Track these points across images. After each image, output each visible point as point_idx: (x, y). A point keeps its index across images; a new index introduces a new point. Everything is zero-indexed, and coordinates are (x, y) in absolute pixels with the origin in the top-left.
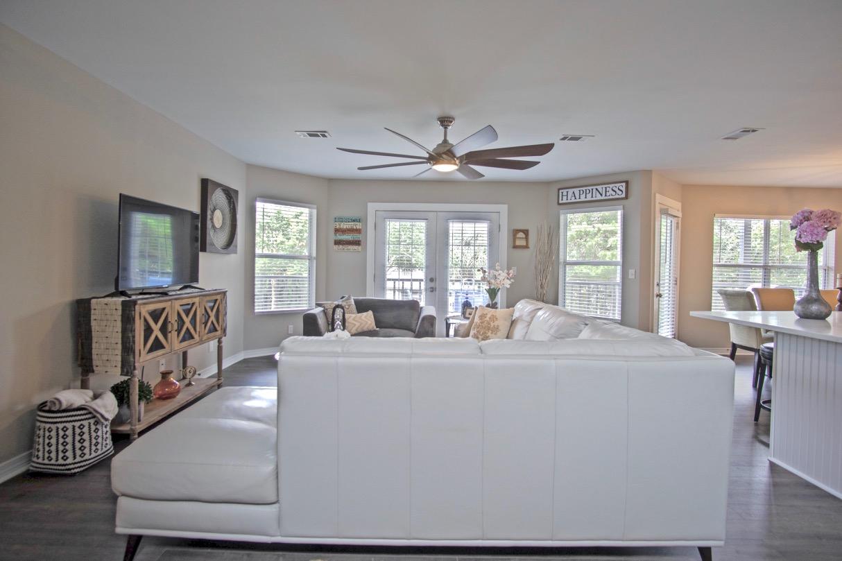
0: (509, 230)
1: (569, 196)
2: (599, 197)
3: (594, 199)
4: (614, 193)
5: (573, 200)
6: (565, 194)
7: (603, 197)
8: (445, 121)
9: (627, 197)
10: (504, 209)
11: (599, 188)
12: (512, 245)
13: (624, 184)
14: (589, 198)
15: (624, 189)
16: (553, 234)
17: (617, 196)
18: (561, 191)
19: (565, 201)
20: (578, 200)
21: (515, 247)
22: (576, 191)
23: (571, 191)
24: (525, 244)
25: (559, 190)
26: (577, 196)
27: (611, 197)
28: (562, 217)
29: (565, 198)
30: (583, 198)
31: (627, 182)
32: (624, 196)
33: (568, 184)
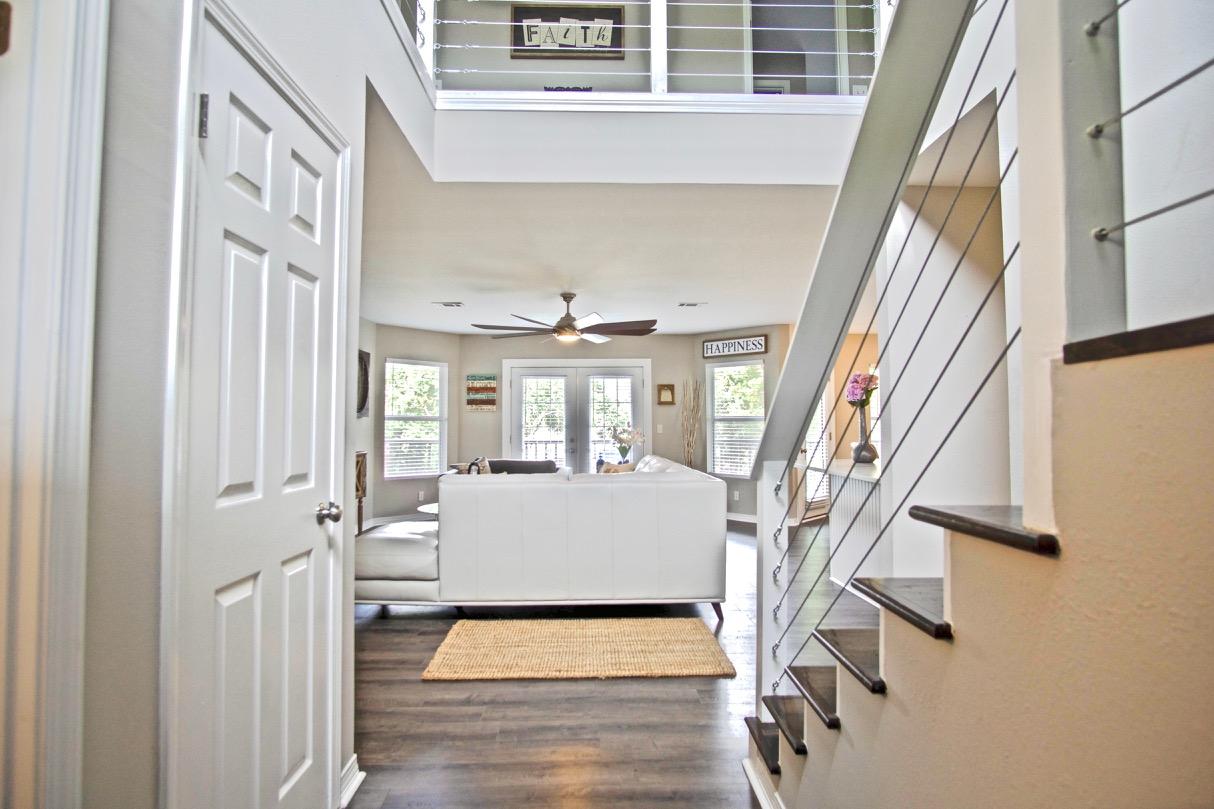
0: (653, 386)
1: (714, 349)
2: (741, 351)
3: (737, 352)
4: (754, 347)
5: (717, 354)
6: (709, 347)
7: (745, 351)
8: (567, 297)
9: (766, 351)
10: (647, 363)
11: (741, 341)
12: (657, 402)
13: (763, 338)
14: (732, 352)
15: (763, 343)
16: (700, 390)
17: (757, 350)
19: (709, 354)
20: (722, 354)
21: (661, 403)
22: (720, 344)
23: (715, 344)
24: (671, 400)
25: (703, 343)
26: (721, 350)
27: (752, 351)
28: (708, 371)
29: (709, 351)
30: (726, 352)
31: (766, 337)
32: (763, 350)
33: (713, 337)
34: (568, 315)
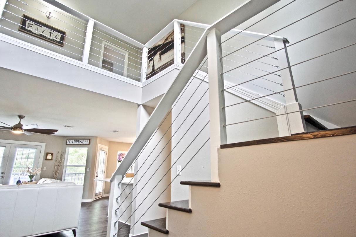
0: (44, 153)
1: (71, 142)
2: (80, 143)
3: (79, 144)
4: (85, 143)
5: (72, 143)
6: (69, 141)
7: (82, 144)
8: (21, 117)
9: (89, 144)
10: (44, 145)
11: (81, 140)
12: (45, 158)
13: (89, 140)
14: (77, 143)
15: (88, 142)
16: (62, 155)
17: (86, 144)
18: (68, 140)
19: (69, 143)
20: (73, 144)
21: (46, 159)
22: (73, 140)
23: (71, 140)
24: (51, 158)
25: (67, 139)
26: (73, 143)
27: (84, 144)
28: (67, 149)
29: (69, 142)
30: (75, 143)
31: (90, 140)
32: (88, 144)
33: (71, 138)
34: (20, 123)
